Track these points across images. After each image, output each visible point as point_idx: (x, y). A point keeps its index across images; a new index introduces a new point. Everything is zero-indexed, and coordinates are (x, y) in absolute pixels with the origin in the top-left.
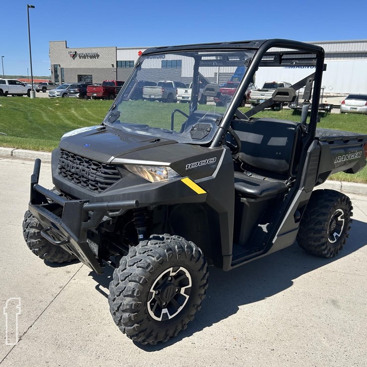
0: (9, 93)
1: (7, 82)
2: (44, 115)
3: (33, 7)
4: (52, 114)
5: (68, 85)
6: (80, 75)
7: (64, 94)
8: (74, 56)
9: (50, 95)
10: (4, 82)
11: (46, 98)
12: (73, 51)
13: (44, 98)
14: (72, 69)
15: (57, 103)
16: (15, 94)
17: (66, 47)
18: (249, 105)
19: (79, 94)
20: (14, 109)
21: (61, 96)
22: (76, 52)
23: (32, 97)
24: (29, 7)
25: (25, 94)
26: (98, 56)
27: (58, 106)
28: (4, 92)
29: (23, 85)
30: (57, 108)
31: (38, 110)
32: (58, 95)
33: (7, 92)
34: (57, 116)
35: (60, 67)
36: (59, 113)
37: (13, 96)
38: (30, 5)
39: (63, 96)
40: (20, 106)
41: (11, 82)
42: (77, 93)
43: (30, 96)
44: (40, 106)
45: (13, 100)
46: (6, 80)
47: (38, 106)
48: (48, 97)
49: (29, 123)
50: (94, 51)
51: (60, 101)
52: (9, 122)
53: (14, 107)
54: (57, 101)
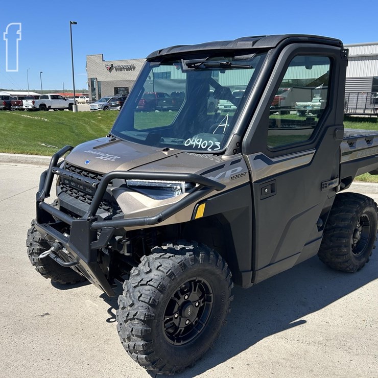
0: (51, 107)
1: (49, 97)
2: (88, 128)
3: (76, 23)
4: (96, 127)
5: (109, 99)
6: (117, 88)
7: (105, 107)
8: (110, 69)
9: (92, 108)
10: (47, 97)
11: (88, 111)
12: (110, 64)
13: (85, 112)
14: (108, 82)
15: (99, 116)
16: (57, 109)
17: (103, 61)
18: (295, 112)
19: (120, 107)
20: (60, 123)
21: (102, 109)
22: (112, 65)
23: (74, 111)
24: (71, 23)
25: (66, 108)
26: (134, 68)
27: (101, 119)
28: (47, 107)
29: (64, 99)
30: (100, 121)
31: (81, 123)
32: (99, 108)
33: (50, 107)
34: (101, 129)
35: (97, 80)
36: (102, 126)
37: (55, 110)
38: (72, 22)
39: (104, 109)
40: (64, 120)
41: (54, 97)
42: (118, 105)
43: (72, 110)
44: (83, 119)
45: (57, 115)
46: (49, 95)
47: (82, 120)
48: (90, 110)
49: (76, 136)
50: (131, 63)
51: (102, 114)
52: (58, 136)
53: (58, 121)
54: (99, 114)
